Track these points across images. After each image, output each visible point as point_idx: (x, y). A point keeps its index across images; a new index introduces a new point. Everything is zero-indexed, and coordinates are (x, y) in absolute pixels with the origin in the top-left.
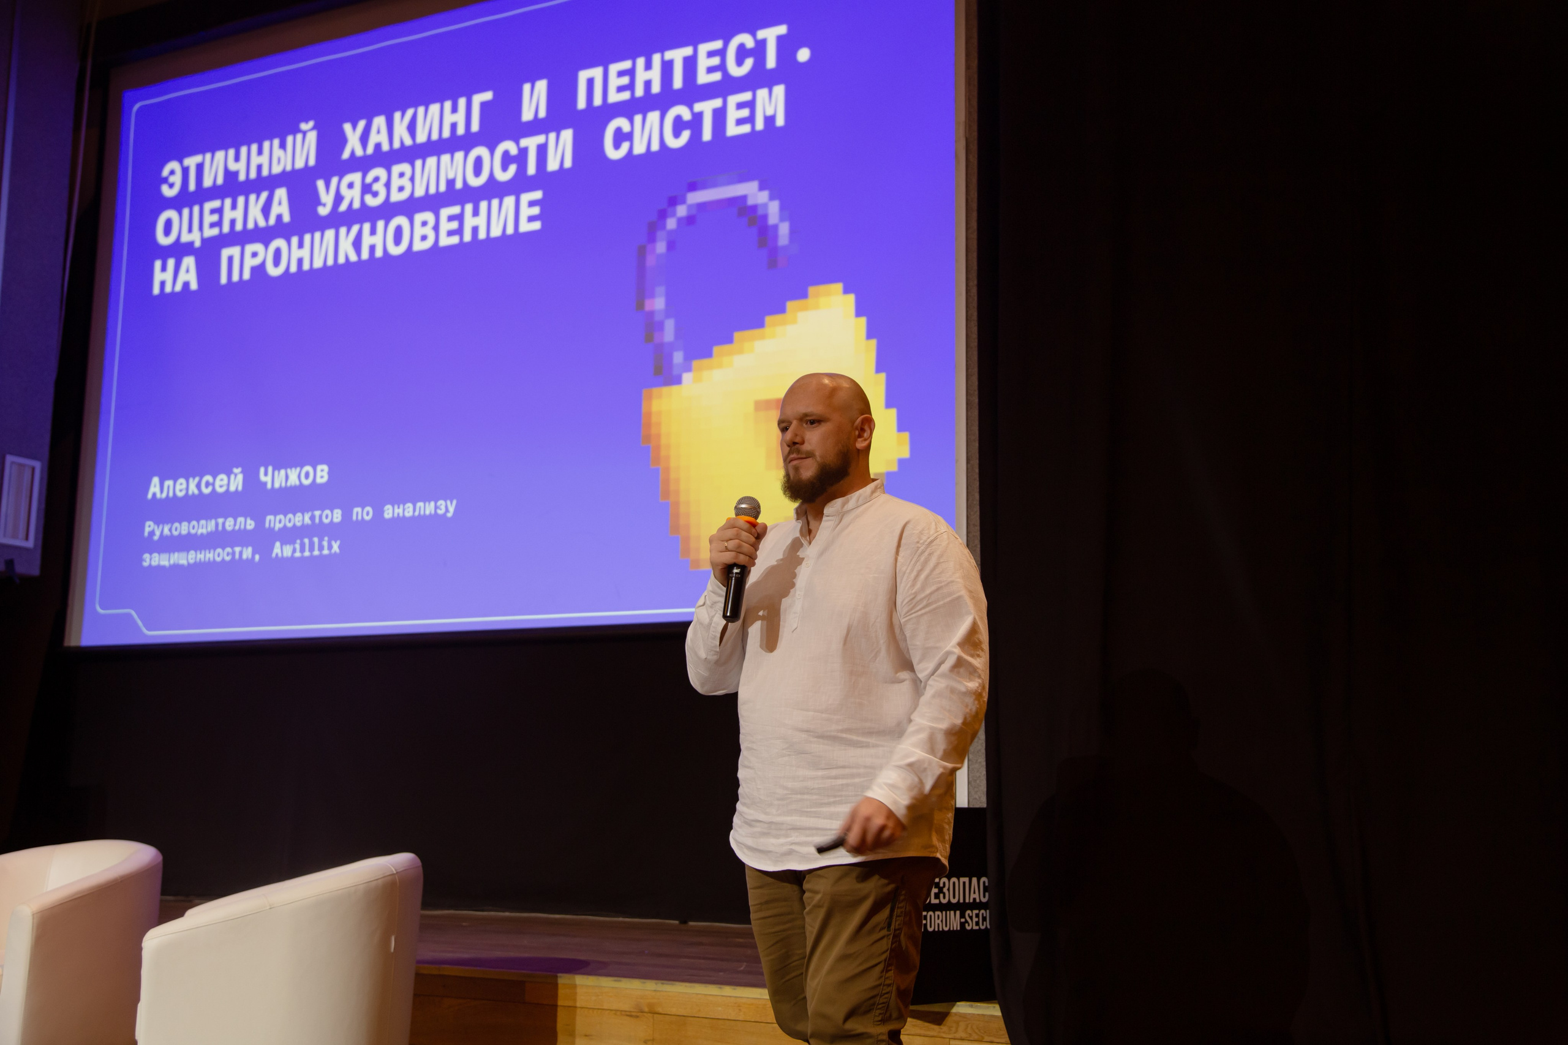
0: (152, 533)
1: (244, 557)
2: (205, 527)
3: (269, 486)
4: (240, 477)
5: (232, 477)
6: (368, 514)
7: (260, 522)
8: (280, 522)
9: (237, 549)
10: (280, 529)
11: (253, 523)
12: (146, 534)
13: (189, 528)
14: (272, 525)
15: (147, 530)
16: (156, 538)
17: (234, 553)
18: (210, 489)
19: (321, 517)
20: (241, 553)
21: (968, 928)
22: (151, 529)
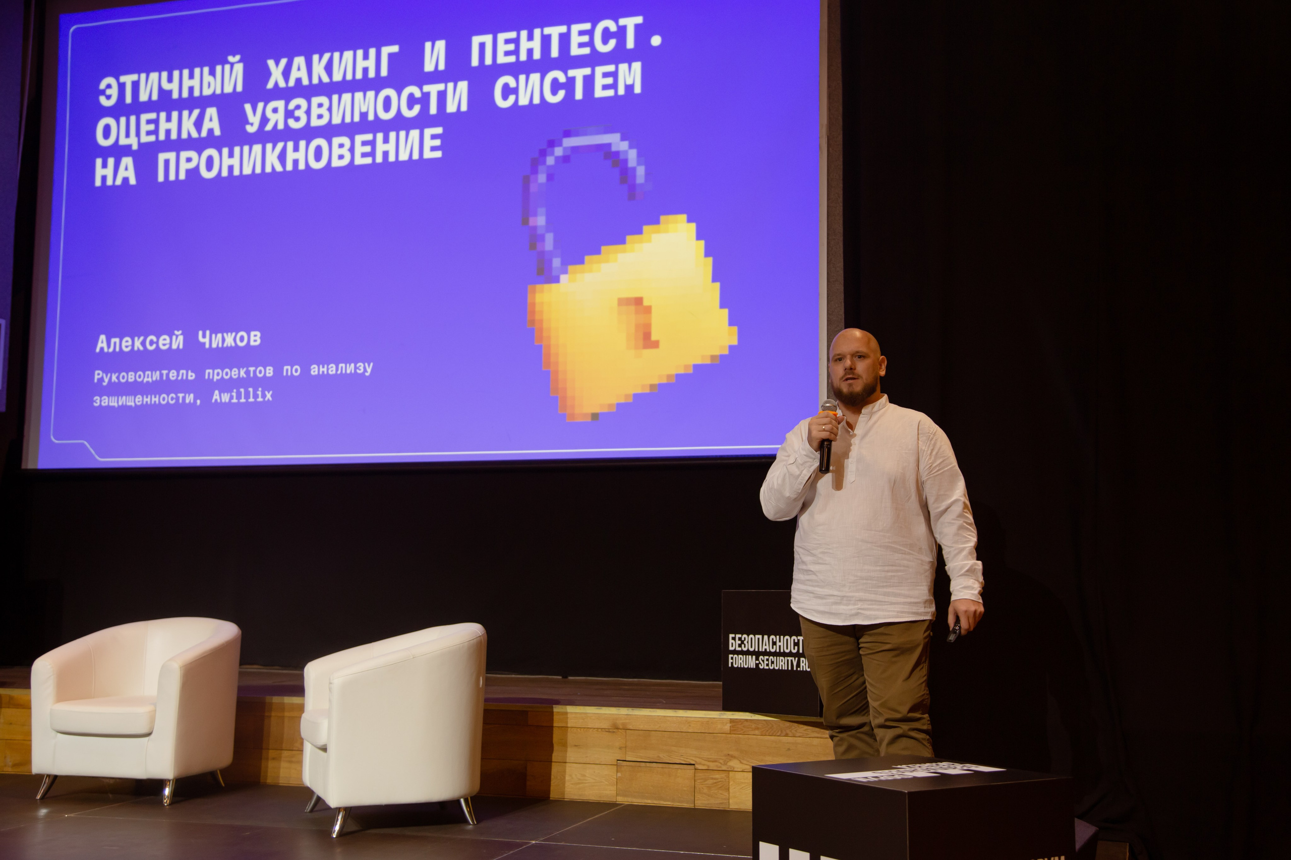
0: (101, 380)
1: (187, 401)
2: (151, 377)
3: (207, 346)
4: (181, 338)
5: (174, 337)
6: (296, 371)
7: (200, 374)
8: (218, 374)
9: (181, 395)
10: (217, 380)
11: (194, 375)
12: (96, 381)
13: (135, 377)
14: (211, 377)
15: (96, 377)
16: (105, 384)
17: (178, 398)
18: (154, 346)
19: (255, 372)
20: (184, 398)
21: (761, 667)
22: (100, 376)
